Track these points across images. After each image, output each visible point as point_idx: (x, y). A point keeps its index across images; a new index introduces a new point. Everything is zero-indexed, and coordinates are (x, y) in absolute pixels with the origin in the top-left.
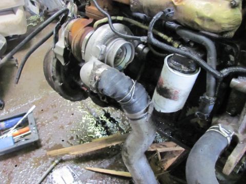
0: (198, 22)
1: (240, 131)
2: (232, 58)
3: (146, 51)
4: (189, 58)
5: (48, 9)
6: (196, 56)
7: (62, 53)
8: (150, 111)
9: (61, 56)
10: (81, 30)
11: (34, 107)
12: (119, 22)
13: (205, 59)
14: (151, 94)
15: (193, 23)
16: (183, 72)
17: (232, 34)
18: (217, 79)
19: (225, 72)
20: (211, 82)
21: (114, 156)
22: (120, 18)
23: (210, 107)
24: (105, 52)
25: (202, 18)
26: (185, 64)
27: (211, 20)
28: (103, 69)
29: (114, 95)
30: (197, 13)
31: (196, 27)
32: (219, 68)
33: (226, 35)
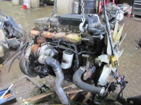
0: (71, 41)
1: (87, 69)
2: (81, 49)
3: (58, 52)
4: (69, 50)
5: (12, 45)
6: (71, 50)
7: (28, 58)
8: (61, 68)
9: (27, 59)
10: (37, 48)
11: (12, 85)
12: (49, 44)
13: (74, 50)
14: (61, 63)
15: (70, 41)
16: (69, 54)
17: (80, 43)
18: (78, 55)
19: (80, 53)
20: (77, 56)
21: (49, 101)
22: (49, 43)
23: (78, 63)
24: (46, 52)
25: (72, 40)
26: (69, 52)
27: (74, 40)
28: (45, 57)
29: (50, 63)
30: (70, 38)
31: (70, 42)
32: (78, 52)
33: (79, 43)
